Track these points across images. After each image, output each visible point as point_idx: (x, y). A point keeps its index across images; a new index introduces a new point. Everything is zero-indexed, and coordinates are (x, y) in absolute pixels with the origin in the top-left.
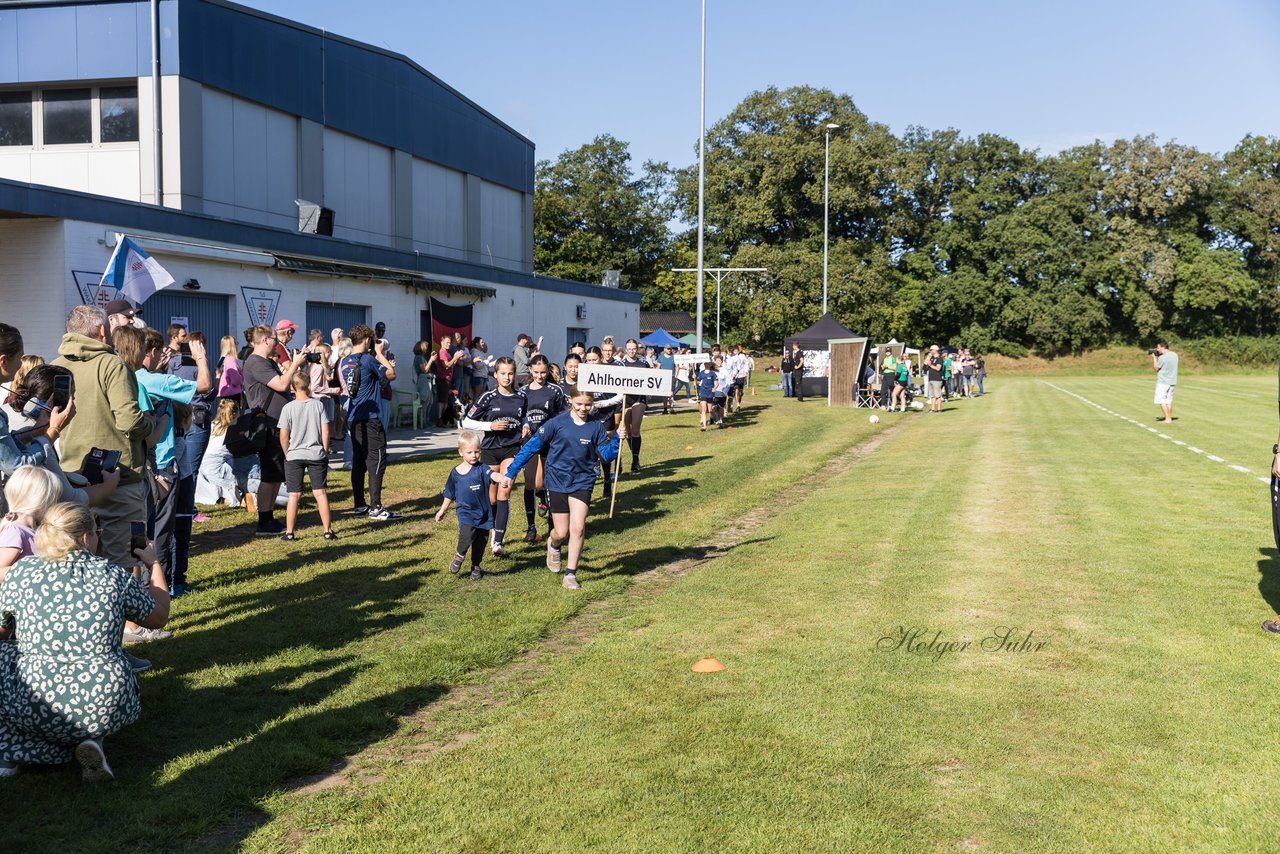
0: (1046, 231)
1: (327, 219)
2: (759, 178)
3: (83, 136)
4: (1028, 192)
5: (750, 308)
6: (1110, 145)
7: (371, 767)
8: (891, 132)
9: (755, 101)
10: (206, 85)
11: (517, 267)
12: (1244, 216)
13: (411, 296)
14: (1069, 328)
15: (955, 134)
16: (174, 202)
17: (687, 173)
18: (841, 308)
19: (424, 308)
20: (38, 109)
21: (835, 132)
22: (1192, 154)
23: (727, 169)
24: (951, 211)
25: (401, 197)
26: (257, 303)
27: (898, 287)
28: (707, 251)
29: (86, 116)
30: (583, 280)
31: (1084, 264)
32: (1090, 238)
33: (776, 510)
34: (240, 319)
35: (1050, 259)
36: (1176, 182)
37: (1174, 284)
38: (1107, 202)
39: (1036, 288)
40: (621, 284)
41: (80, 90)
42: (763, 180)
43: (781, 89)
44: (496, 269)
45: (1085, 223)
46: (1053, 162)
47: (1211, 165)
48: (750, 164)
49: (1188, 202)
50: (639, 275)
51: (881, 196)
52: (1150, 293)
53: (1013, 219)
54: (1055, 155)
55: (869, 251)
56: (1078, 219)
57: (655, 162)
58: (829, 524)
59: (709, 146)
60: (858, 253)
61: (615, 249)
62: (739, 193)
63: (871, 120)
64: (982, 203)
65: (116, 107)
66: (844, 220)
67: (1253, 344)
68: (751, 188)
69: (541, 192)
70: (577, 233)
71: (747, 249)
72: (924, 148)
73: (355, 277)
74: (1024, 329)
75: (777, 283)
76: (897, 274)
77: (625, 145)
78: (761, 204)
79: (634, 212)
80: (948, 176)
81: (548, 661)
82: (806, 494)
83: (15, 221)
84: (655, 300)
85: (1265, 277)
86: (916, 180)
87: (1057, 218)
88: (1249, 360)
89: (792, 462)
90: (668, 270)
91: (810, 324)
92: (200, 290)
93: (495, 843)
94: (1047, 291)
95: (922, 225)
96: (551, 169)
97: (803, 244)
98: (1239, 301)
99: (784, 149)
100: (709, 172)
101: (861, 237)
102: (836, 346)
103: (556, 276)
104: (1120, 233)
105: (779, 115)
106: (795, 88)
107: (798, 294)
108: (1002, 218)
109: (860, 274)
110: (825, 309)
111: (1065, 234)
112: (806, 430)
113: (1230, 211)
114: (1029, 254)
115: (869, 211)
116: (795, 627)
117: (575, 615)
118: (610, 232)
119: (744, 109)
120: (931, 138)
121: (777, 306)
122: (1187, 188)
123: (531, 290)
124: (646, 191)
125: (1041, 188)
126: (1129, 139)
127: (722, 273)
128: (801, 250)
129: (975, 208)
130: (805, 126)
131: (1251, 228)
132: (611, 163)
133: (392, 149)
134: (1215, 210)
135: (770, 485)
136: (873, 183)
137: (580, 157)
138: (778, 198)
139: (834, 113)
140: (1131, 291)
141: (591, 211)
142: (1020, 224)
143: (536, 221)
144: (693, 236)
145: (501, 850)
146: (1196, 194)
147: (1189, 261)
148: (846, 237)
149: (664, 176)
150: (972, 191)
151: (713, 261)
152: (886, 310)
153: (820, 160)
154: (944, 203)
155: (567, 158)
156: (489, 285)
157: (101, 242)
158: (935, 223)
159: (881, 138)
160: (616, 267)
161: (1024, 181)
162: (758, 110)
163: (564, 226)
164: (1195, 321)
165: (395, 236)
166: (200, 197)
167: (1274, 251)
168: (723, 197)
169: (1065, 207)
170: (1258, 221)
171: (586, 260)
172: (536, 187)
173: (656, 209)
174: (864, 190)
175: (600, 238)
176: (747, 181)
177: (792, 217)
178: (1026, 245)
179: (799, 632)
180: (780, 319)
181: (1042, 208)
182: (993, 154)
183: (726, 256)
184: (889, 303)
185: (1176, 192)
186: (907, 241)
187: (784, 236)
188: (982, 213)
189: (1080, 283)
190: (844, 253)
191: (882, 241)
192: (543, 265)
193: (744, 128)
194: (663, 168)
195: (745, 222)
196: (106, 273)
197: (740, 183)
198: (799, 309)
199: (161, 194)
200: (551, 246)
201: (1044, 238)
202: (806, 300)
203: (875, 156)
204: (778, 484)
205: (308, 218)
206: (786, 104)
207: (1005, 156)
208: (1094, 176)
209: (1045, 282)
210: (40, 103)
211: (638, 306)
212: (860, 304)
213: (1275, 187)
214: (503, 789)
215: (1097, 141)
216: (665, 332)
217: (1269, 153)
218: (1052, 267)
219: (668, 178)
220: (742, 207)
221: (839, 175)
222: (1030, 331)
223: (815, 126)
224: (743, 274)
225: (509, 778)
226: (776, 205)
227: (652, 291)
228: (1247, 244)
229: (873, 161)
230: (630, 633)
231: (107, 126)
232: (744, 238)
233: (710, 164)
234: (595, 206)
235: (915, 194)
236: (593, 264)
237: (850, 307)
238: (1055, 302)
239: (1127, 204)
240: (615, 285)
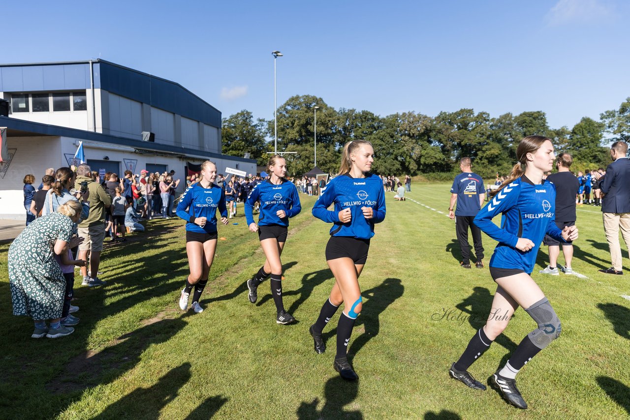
0: (382, 140)
1: (152, 136)
2: (294, 124)
3: (68, 109)
4: (377, 128)
5: (292, 165)
6: (401, 114)
7: (169, 315)
8: (335, 110)
9: (292, 99)
10: (110, 92)
11: (216, 152)
12: (441, 136)
13: (181, 161)
14: (390, 170)
15: (354, 110)
16: (99, 131)
17: (271, 122)
18: (320, 164)
19: (186, 165)
20: (51, 100)
21: (317, 109)
22: (425, 117)
23: (284, 120)
24: (353, 134)
25: (177, 129)
26: (129, 164)
27: (338, 158)
28: (278, 147)
29: (68, 102)
30: (238, 156)
31: (394, 151)
32: (396, 143)
33: (301, 228)
34: (123, 169)
35: (384, 149)
36: (421, 125)
37: (421, 157)
38: (401, 132)
39: (380, 158)
40: (250, 157)
41: (67, 93)
42: (295, 124)
43: (300, 96)
44: (210, 153)
45: (394, 138)
46: (384, 119)
47: (431, 120)
48: (291, 119)
49: (424, 131)
50: (256, 154)
51: (332, 130)
52: (414, 159)
53: (373, 136)
54: (385, 117)
55: (329, 147)
56: (392, 137)
57: (261, 119)
58: (317, 232)
59: (278, 114)
60: (325, 147)
61: (248, 146)
62: (288, 128)
63: (329, 106)
64: (363, 132)
65: (79, 99)
66: (320, 137)
67: (444, 175)
68: (292, 127)
69: (224, 128)
70: (236, 141)
71: (290, 146)
72: (345, 115)
73: (162, 156)
74: (376, 171)
75: (300, 157)
76: (337, 154)
77: (251, 113)
78: (294, 132)
79: (254, 134)
80: (353, 123)
81: (228, 279)
82: (310, 223)
83: (43, 137)
84: (262, 162)
85: (447, 154)
86: (342, 124)
87: (386, 136)
88: (443, 180)
89: (305, 213)
90: (265, 153)
91: (311, 170)
92: (110, 160)
93: (211, 338)
94: (383, 159)
95: (345, 139)
96: (227, 121)
97: (308, 144)
98: (440, 162)
99: (302, 115)
100: (278, 122)
101: (326, 142)
102: (319, 177)
103: (230, 155)
104: (405, 141)
105: (300, 104)
106: (305, 96)
107: (307, 160)
108: (369, 136)
109: (326, 154)
110: (315, 165)
111: (388, 141)
112: (310, 203)
113: (436, 135)
114: (377, 148)
115: (329, 134)
116: (307, 265)
117: (237, 264)
118: (246, 141)
119: (289, 102)
120: (347, 111)
121: (300, 164)
122: (424, 127)
123: (221, 160)
124: (258, 128)
125: (381, 127)
126: (407, 112)
127: (283, 154)
128: (308, 147)
129: (361, 133)
130: (308, 107)
131: (443, 140)
132: (247, 119)
133: (174, 114)
134: (432, 134)
135: (299, 221)
136: (330, 125)
137: (236, 117)
138: (300, 130)
139: (317, 103)
140: (408, 159)
141: (240, 134)
142: (375, 138)
143: (222, 137)
144: (273, 142)
145: (213, 340)
146: (426, 129)
147: (425, 150)
148: (321, 142)
149: (264, 123)
150: (360, 128)
151: (280, 150)
152: (334, 165)
153: (313, 118)
154: (351, 132)
155: (232, 117)
156: (207, 158)
157: (74, 144)
158: (349, 138)
159: (332, 111)
160: (249, 152)
161: (376, 125)
162: (293, 102)
163: (232, 139)
164: (427, 168)
165: (175, 142)
166: (109, 129)
167: (449, 146)
168: (283, 130)
169: (388, 133)
170: (445, 137)
171: (239, 150)
172: (222, 126)
173: (262, 134)
174: (327, 128)
175: (243, 143)
176: (290, 125)
177: (305, 136)
178: (377, 145)
179: (308, 266)
180: (301, 168)
181: (381, 133)
182: (366, 117)
183: (284, 148)
184: (335, 163)
185: (420, 128)
186: (340, 143)
187: (303, 142)
188: (363, 135)
189: (393, 156)
190: (321, 147)
191: (333, 143)
192: (225, 151)
193: (289, 108)
194: (263, 120)
195: (290, 138)
196: (76, 154)
197: (288, 125)
198: (307, 165)
199: (95, 128)
200: (228, 145)
201: (382, 143)
202: (309, 162)
203: (330, 117)
204: (301, 220)
205: (146, 135)
206: (302, 100)
207: (370, 117)
208: (396, 124)
209: (382, 156)
210: (52, 97)
211: (256, 164)
212: (326, 163)
213: (449, 127)
214: (213, 320)
215: (397, 113)
216: (265, 173)
217: (448, 117)
218: (384, 151)
219: (265, 123)
220: (289, 133)
221: (319, 123)
222: (378, 171)
223: (311, 107)
224: (290, 154)
225: (216, 317)
226: (300, 132)
227: (260, 159)
228: (442, 144)
229: (329, 119)
230: (254, 269)
231: (76, 105)
232: (289, 143)
233: (278, 119)
234: (242, 132)
235: (343, 129)
236: (242, 151)
237: (323, 164)
238: (385, 162)
239: (406, 132)
240: (248, 158)
